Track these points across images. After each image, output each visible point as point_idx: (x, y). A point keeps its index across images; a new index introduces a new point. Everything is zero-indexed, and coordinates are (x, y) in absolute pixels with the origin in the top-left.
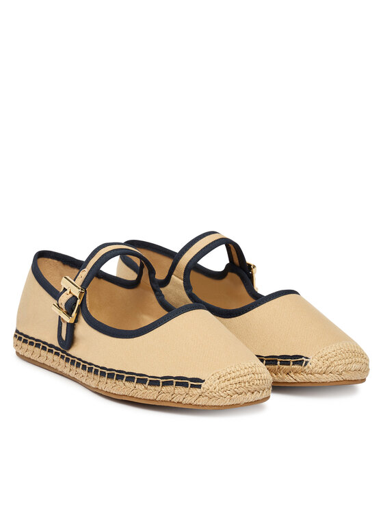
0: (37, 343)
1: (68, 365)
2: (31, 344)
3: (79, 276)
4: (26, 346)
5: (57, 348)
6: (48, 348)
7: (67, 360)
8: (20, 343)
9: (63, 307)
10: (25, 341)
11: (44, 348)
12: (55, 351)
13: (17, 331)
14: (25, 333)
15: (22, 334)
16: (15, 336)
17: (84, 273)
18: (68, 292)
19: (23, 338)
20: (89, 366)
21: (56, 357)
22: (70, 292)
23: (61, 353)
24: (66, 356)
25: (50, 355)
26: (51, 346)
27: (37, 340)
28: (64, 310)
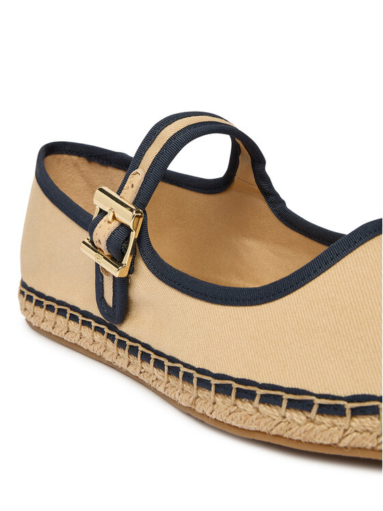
0: (62, 308)
1: (124, 353)
2: (50, 308)
3: (128, 184)
4: (40, 312)
5: (97, 320)
6: (81, 318)
7: (121, 344)
8: (30, 306)
9: (103, 246)
10: (39, 304)
11: (74, 318)
12: (94, 324)
13: (23, 284)
14: (37, 289)
15: (31, 290)
16: (22, 293)
17: (137, 179)
18: (109, 217)
19: (35, 297)
20: (171, 364)
21: (98, 336)
22: (114, 218)
23: (107, 330)
24: (117, 337)
25: (87, 332)
26: (86, 314)
27: (60, 303)
28: (106, 253)
